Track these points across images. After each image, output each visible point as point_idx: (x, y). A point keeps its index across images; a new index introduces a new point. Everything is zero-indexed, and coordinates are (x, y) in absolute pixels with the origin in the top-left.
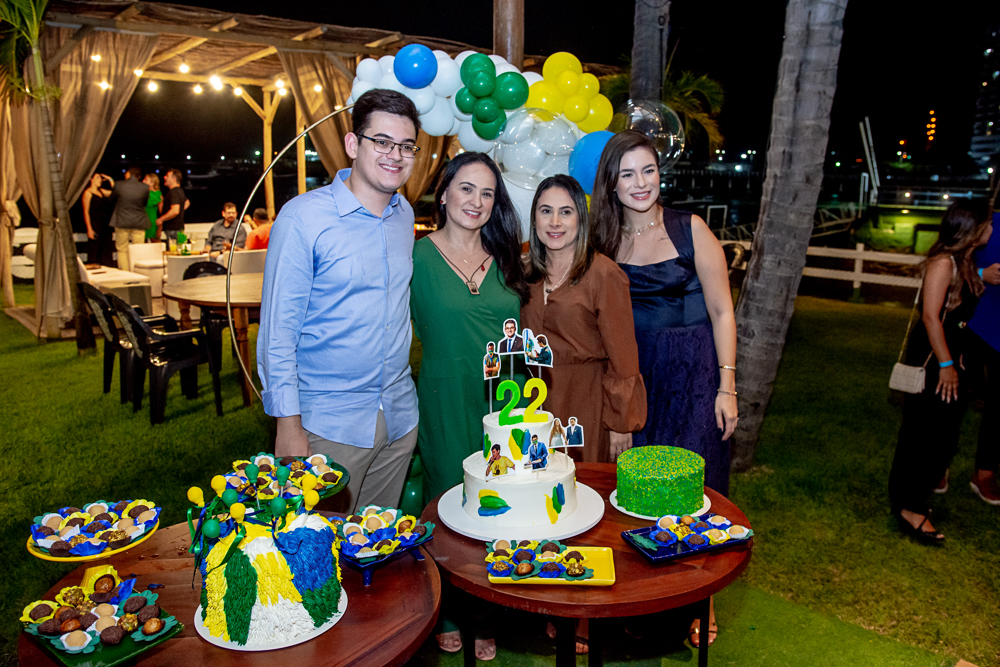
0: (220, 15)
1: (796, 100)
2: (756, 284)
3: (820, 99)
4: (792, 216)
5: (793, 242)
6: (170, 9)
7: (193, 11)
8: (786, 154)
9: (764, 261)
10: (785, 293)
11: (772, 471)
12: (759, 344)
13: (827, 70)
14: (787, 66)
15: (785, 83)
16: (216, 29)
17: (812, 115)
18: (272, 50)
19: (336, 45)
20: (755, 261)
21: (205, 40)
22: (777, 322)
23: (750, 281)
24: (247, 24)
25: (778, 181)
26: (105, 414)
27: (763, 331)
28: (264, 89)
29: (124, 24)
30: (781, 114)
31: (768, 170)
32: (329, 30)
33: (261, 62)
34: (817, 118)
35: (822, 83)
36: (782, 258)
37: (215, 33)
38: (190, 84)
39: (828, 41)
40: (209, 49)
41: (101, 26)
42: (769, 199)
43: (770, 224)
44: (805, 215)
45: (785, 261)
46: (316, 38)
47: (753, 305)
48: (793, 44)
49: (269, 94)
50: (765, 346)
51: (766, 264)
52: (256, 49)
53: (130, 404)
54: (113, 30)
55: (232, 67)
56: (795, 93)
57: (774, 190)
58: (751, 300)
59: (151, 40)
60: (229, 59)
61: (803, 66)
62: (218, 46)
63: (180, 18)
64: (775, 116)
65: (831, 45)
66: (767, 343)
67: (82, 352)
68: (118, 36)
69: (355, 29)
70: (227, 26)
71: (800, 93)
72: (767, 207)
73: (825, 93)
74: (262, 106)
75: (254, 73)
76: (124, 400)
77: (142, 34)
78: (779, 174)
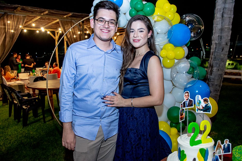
0: (43, 10)
1: (222, 20)
2: (211, 77)
3: (230, 19)
4: (222, 55)
5: (223, 63)
6: (29, 8)
7: (36, 9)
8: (220, 37)
9: (213, 69)
10: (220, 79)
11: (217, 133)
12: (213, 95)
13: (231, 11)
14: (218, 10)
15: (218, 15)
16: (42, 14)
17: (227, 24)
18: (58, 20)
19: (75, 18)
20: (210, 69)
21: (40, 17)
22: (218, 88)
23: (209, 76)
24: (51, 12)
25: (217, 45)
26: (9, 124)
27: (214, 91)
28: (55, 32)
29: (16, 12)
30: (217, 25)
31: (213, 42)
32: (73, 14)
33: (54, 24)
34: (229, 25)
35: (230, 14)
36: (219, 68)
37: (42, 15)
38: (36, 31)
39: (232, 2)
40: (41, 21)
41: (10, 13)
42: (214, 51)
43: (215, 58)
44: (226, 55)
45: (220, 69)
46: (69, 17)
47: (210, 83)
48: (220, 3)
49: (57, 33)
50: (215, 95)
51: (214, 70)
52: (53, 20)
53: (17, 120)
54: (14, 14)
55: (47, 26)
56: (221, 18)
57: (216, 48)
58: (209, 81)
59: (24, 17)
60: (46, 23)
61: (224, 10)
62: (43, 19)
63: (32, 11)
64: (214, 26)
65: (232, 3)
66: (216, 95)
67: (4, 104)
68: (15, 16)
69: (80, 14)
70: (45, 13)
71: (223, 18)
72: (214, 53)
73: (231, 17)
74: (55, 36)
75: (53, 28)
76: (15, 119)
77: (21, 15)
78: (217, 43)
